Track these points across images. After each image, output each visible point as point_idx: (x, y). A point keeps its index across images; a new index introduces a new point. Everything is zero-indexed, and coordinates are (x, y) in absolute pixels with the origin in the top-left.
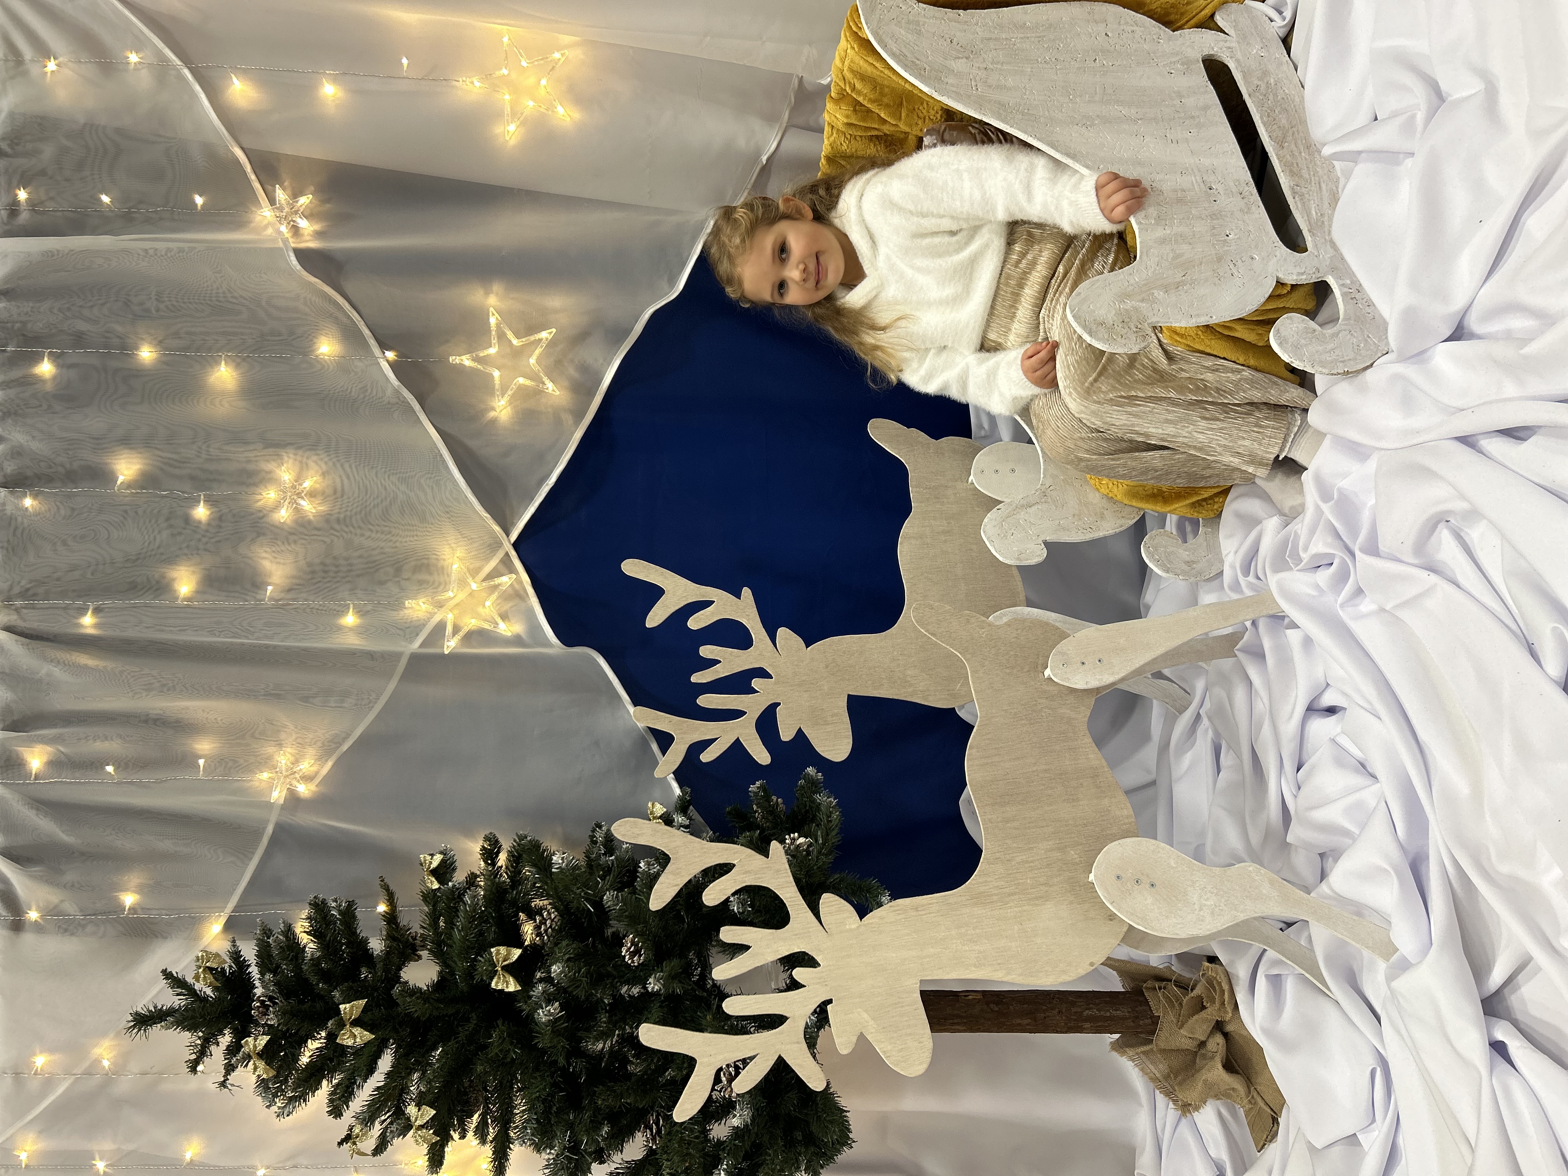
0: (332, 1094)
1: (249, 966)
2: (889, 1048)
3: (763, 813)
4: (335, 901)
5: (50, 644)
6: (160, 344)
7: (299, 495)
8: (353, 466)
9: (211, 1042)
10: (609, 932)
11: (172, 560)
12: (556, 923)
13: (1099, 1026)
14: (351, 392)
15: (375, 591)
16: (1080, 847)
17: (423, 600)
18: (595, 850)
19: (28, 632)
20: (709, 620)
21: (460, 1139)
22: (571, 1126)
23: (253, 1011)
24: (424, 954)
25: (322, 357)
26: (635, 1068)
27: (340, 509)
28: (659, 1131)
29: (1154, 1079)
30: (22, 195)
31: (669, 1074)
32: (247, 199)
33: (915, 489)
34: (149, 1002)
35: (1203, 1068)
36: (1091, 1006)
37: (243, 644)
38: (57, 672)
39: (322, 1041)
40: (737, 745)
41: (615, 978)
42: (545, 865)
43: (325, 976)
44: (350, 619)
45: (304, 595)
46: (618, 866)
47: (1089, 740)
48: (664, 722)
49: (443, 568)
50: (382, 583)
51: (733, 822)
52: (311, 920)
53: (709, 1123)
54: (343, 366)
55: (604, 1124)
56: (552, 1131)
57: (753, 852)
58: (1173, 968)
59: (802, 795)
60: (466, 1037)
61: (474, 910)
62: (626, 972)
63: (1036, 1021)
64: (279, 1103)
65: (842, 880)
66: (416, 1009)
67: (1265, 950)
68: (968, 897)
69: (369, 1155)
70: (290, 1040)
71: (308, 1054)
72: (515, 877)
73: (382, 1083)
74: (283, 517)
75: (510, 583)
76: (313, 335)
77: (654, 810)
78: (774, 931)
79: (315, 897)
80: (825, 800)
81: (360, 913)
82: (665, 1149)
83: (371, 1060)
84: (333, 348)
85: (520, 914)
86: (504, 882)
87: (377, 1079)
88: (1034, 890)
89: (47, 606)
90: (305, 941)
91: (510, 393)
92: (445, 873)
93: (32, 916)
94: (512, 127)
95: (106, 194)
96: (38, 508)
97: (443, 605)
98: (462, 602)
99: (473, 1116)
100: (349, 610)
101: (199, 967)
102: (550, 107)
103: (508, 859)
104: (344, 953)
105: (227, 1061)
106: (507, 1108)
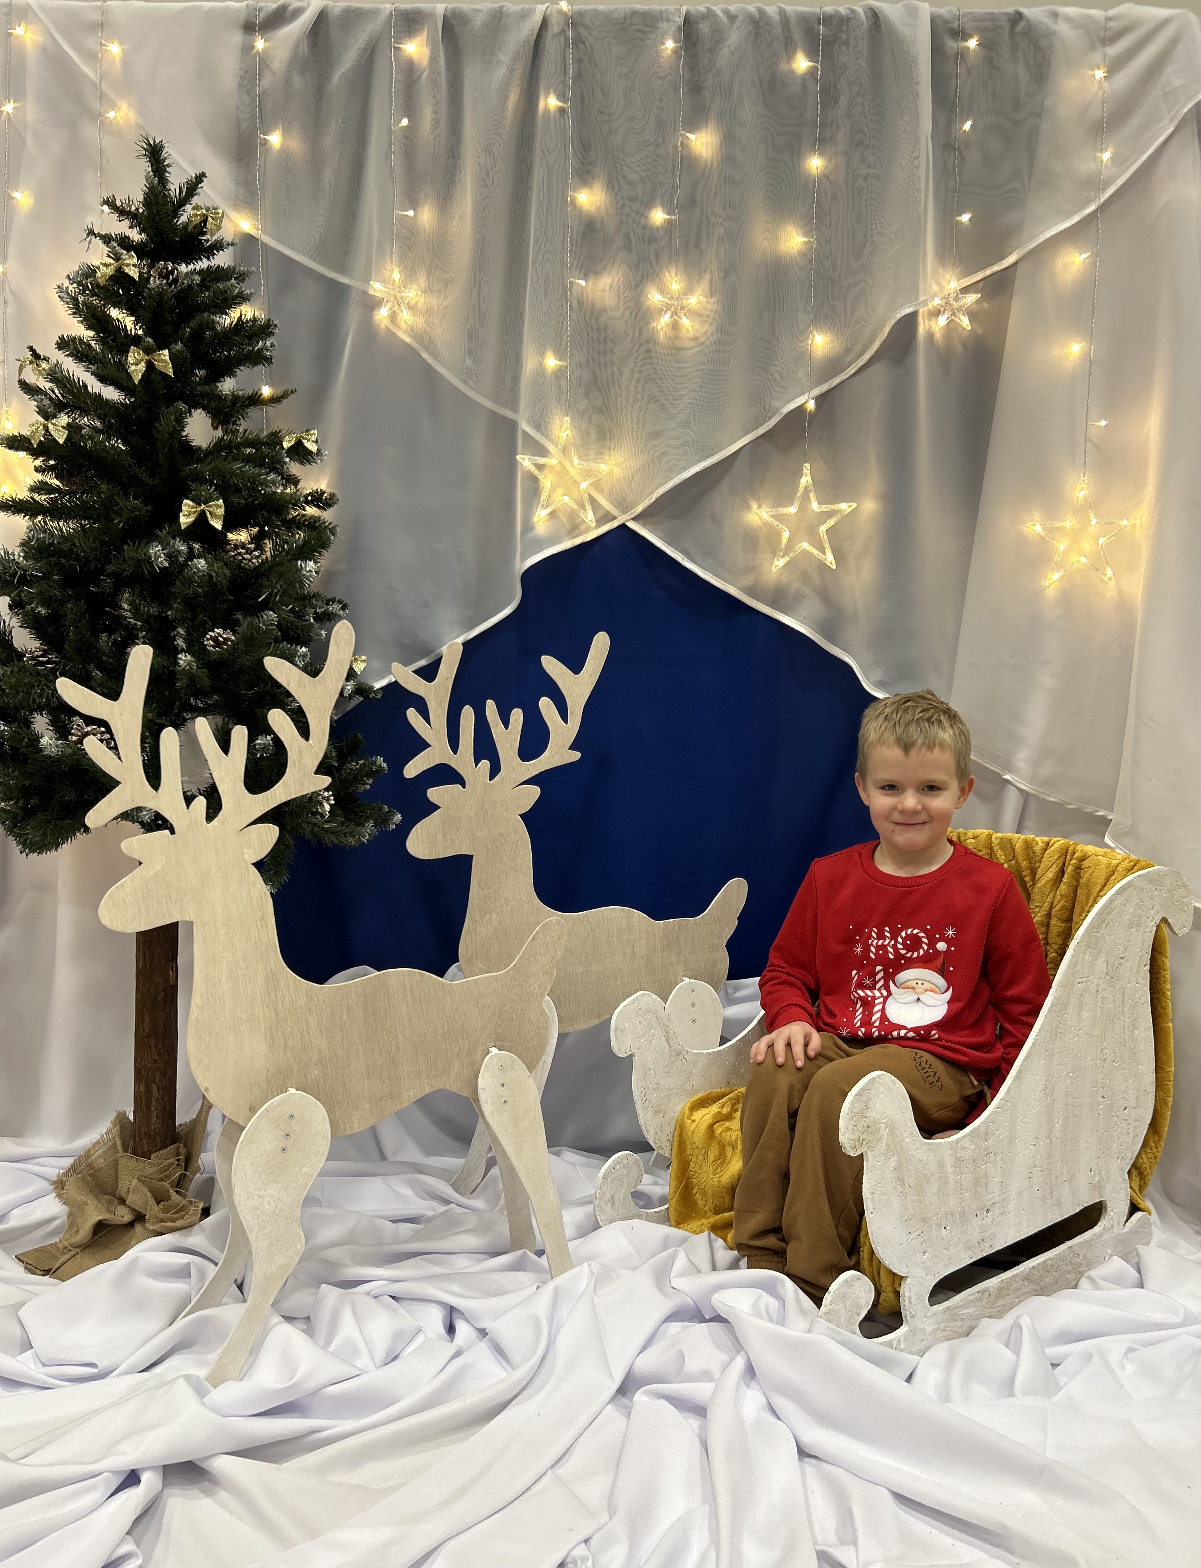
0: (81, 340)
1: (209, 259)
2: (127, 890)
3: (355, 770)
4: (272, 345)
5: (529, 65)
6: (825, 176)
7: (675, 313)
8: (704, 367)
9: (133, 220)
10: (239, 616)
11: (611, 186)
12: (247, 564)
13: (141, 1100)
14: (775, 365)
15: (580, 387)
16: (322, 1080)
17: (570, 435)
18: (320, 603)
19: (542, 41)
21: (35, 466)
22: (46, 577)
23: (163, 263)
24: (219, 433)
25: (811, 336)
26: (105, 641)
27: (661, 353)
28: (41, 664)
29: (88, 1153)
30: (972, 43)
31: (97, 674)
32: (966, 266)
33: (676, 924)
34: (173, 158)
35: (100, 1202)
36: (162, 1092)
37: (528, 255)
38: (501, 72)
39: (133, 331)
40: (423, 745)
41: (192, 623)
42: (306, 553)
43: (197, 335)
44: (551, 362)
45: (574, 317)
46: (304, 625)
47: (427, 1090)
48: (447, 673)
49: (601, 454)
50: (587, 394)
51: (347, 741)
52: (252, 322)
53: (49, 713)
54: (802, 357)
55: (48, 609)
56: (41, 558)
57: (320, 759)
58: (198, 1175)
59: (373, 809)
60: (135, 474)
61: (261, 484)
62: (198, 633)
63: (146, 1037)
64: (73, 288)
65: (287, 847)
66: (164, 424)
67: (216, 1264)
68: (274, 969)
69: (20, 375)
70: (134, 299)
71: (121, 317)
72: (294, 523)
73: (90, 390)
74: (653, 297)
75: (587, 521)
76: (832, 328)
77: (359, 662)
78: (243, 779)
79: (276, 325)
80: (368, 830)
81: (261, 369)
82: (23, 669)
83: (113, 380)
84: (820, 348)
85: (257, 528)
86: (289, 513)
87: (95, 386)
88: (280, 1032)
89: (567, 63)
90: (232, 315)
91: (775, 523)
92: (298, 454)
93: (260, 44)
94: (1038, 529)
95: (972, 126)
96: (664, 55)
97: (564, 455)
98: (568, 473)
99: (57, 479)
100: (561, 360)
101: (207, 210)
102: (1058, 567)
103: (312, 517)
104: (220, 353)
105: (114, 236)
106: (64, 513)
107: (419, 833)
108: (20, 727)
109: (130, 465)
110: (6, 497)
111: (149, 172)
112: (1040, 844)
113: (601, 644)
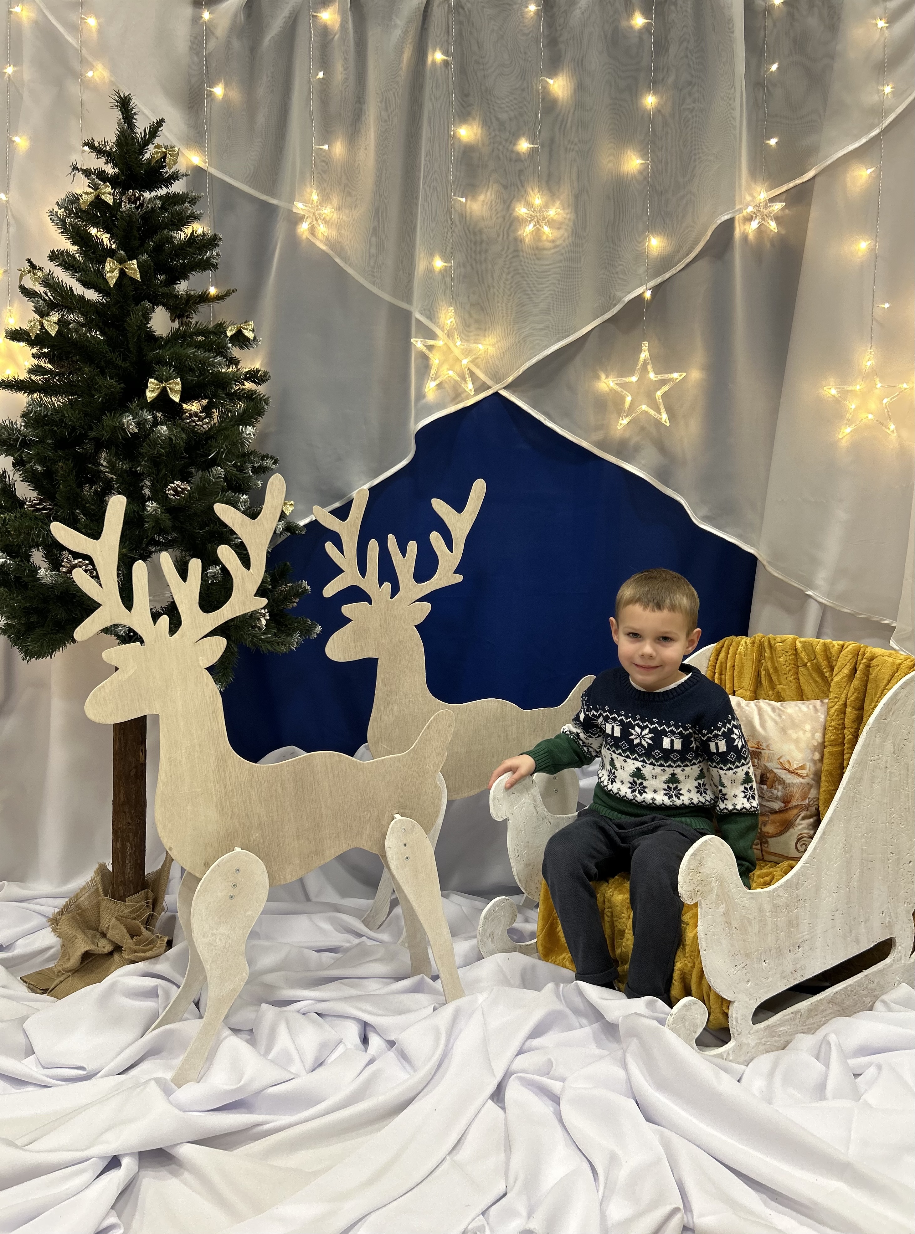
0: (68, 253)
1: (167, 187)
3: (285, 591)
4: (218, 254)
5: (420, 27)
6: (658, 111)
7: (537, 223)
8: (561, 264)
9: (108, 158)
10: (193, 470)
11: (486, 123)
12: (199, 429)
13: (118, 854)
14: (618, 262)
15: (461, 283)
17: (454, 322)
18: (256, 459)
19: (430, 8)
20: (437, 549)
21: (33, 354)
22: (42, 441)
23: (132, 191)
24: (176, 325)
25: (647, 240)
26: (88, 491)
27: (526, 253)
28: (38, 510)
29: (77, 896)
31: (82, 518)
32: (774, 180)
34: (139, 108)
35: (86, 935)
36: (134, 849)
37: (419, 179)
38: (397, 33)
39: (109, 245)
40: (339, 571)
41: (156, 476)
42: (246, 420)
43: (159, 248)
44: (439, 264)
45: (457, 227)
46: (244, 477)
48: (357, 513)
49: (479, 336)
50: (467, 289)
51: (279, 568)
52: (202, 236)
53: (44, 549)
54: (641, 256)
55: (44, 467)
56: (38, 427)
58: (163, 914)
59: (299, 622)
60: (111, 359)
61: (210, 365)
63: (122, 805)
64: (61, 212)
65: (233, 653)
66: (133, 320)
69: (20, 283)
70: (110, 220)
71: (99, 234)
72: (236, 396)
73: (75, 293)
74: (519, 210)
75: (467, 390)
76: (666, 233)
77: (288, 506)
79: (220, 238)
80: (296, 639)
81: (209, 273)
82: (25, 515)
83: (93, 285)
85: (207, 400)
86: (232, 388)
87: (79, 289)
89: (450, 25)
90: (186, 231)
91: (620, 389)
92: (239, 341)
93: (206, 15)
94: (833, 392)
95: (778, 68)
96: (527, 16)
97: (449, 338)
98: (452, 352)
99: (50, 364)
100: (446, 262)
101: (166, 148)
102: (850, 422)
103: (250, 390)
104: (177, 262)
105: (93, 171)
106: (55, 390)
107: (335, 642)
108: (22, 561)
109: (107, 352)
110: (10, 378)
111: (120, 119)
112: (836, 646)
113: (479, 488)
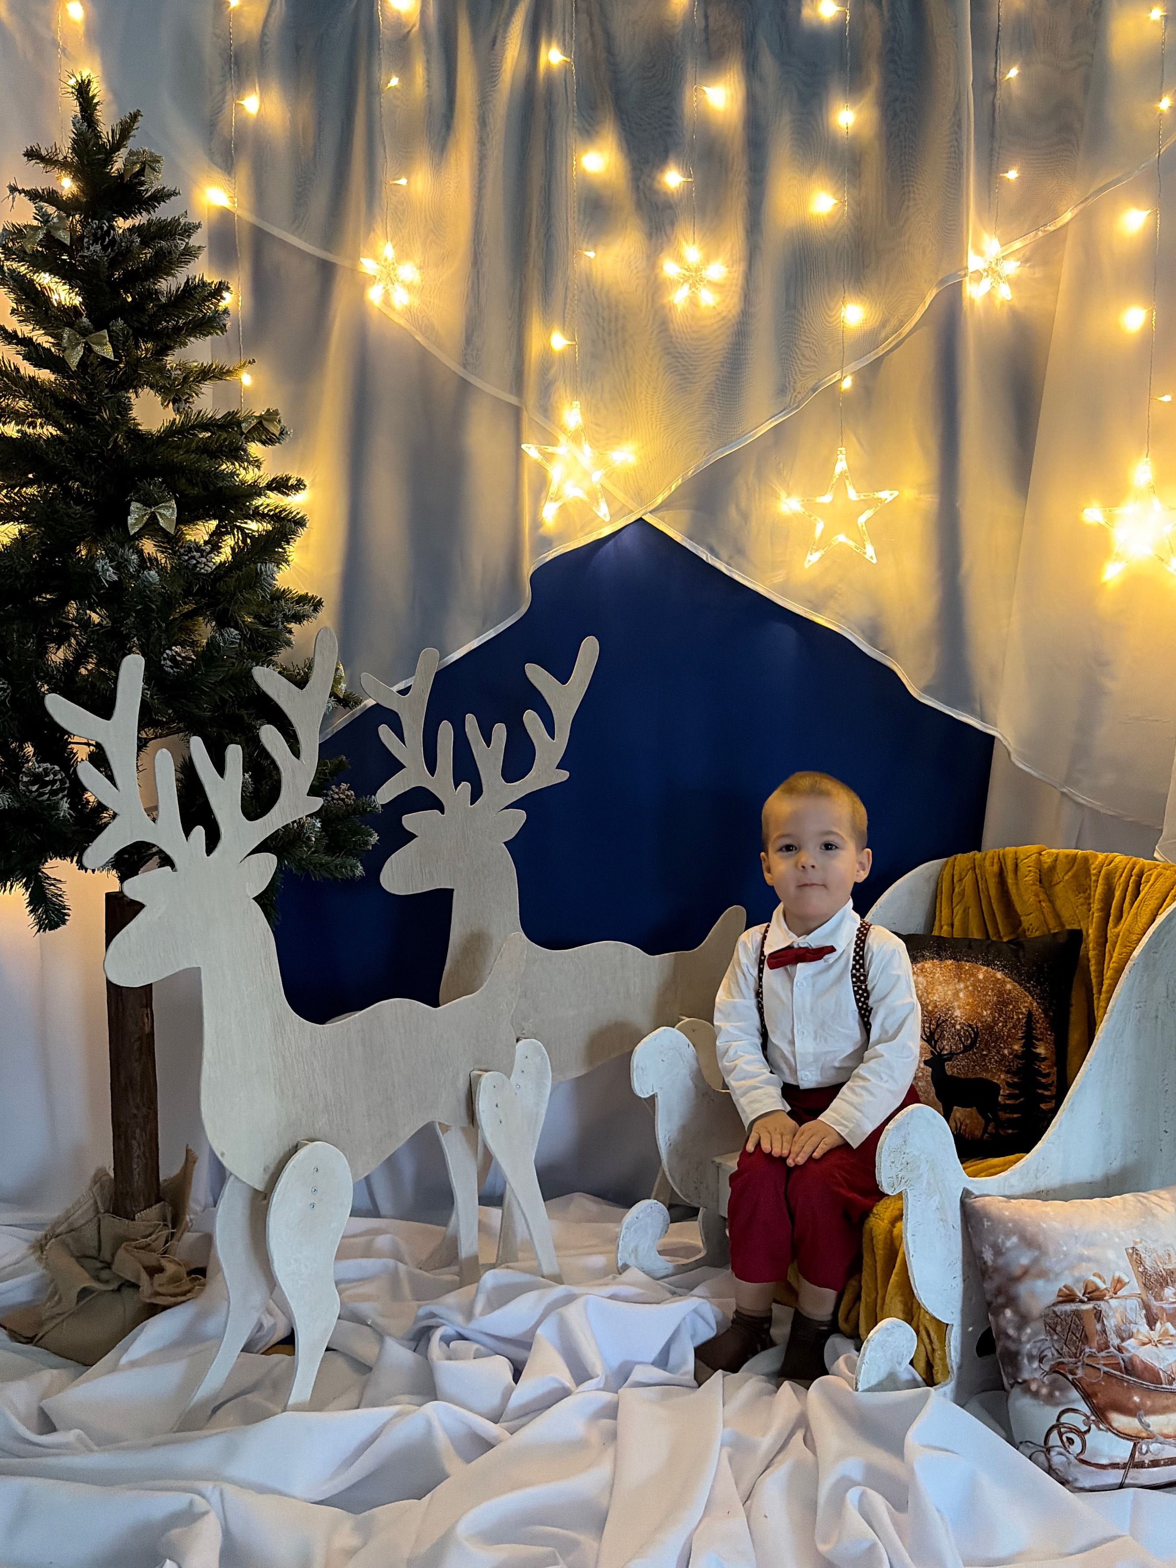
5: (529, 16)
7: (693, 285)
8: (726, 343)
13: (121, 1155)
17: (580, 421)
25: (843, 309)
27: (678, 330)
32: (1011, 231)
35: (85, 1268)
36: (143, 1147)
41: (147, 640)
44: (559, 342)
49: (617, 442)
54: (833, 334)
63: (123, 1092)
73: (22, 374)
74: (668, 268)
75: (600, 514)
83: (48, 363)
84: (853, 322)
89: (570, 12)
91: (807, 513)
94: (1097, 516)
95: (1016, 73)
96: (676, 1)
97: (574, 443)
98: (579, 463)
100: (568, 340)
102: (1119, 557)
